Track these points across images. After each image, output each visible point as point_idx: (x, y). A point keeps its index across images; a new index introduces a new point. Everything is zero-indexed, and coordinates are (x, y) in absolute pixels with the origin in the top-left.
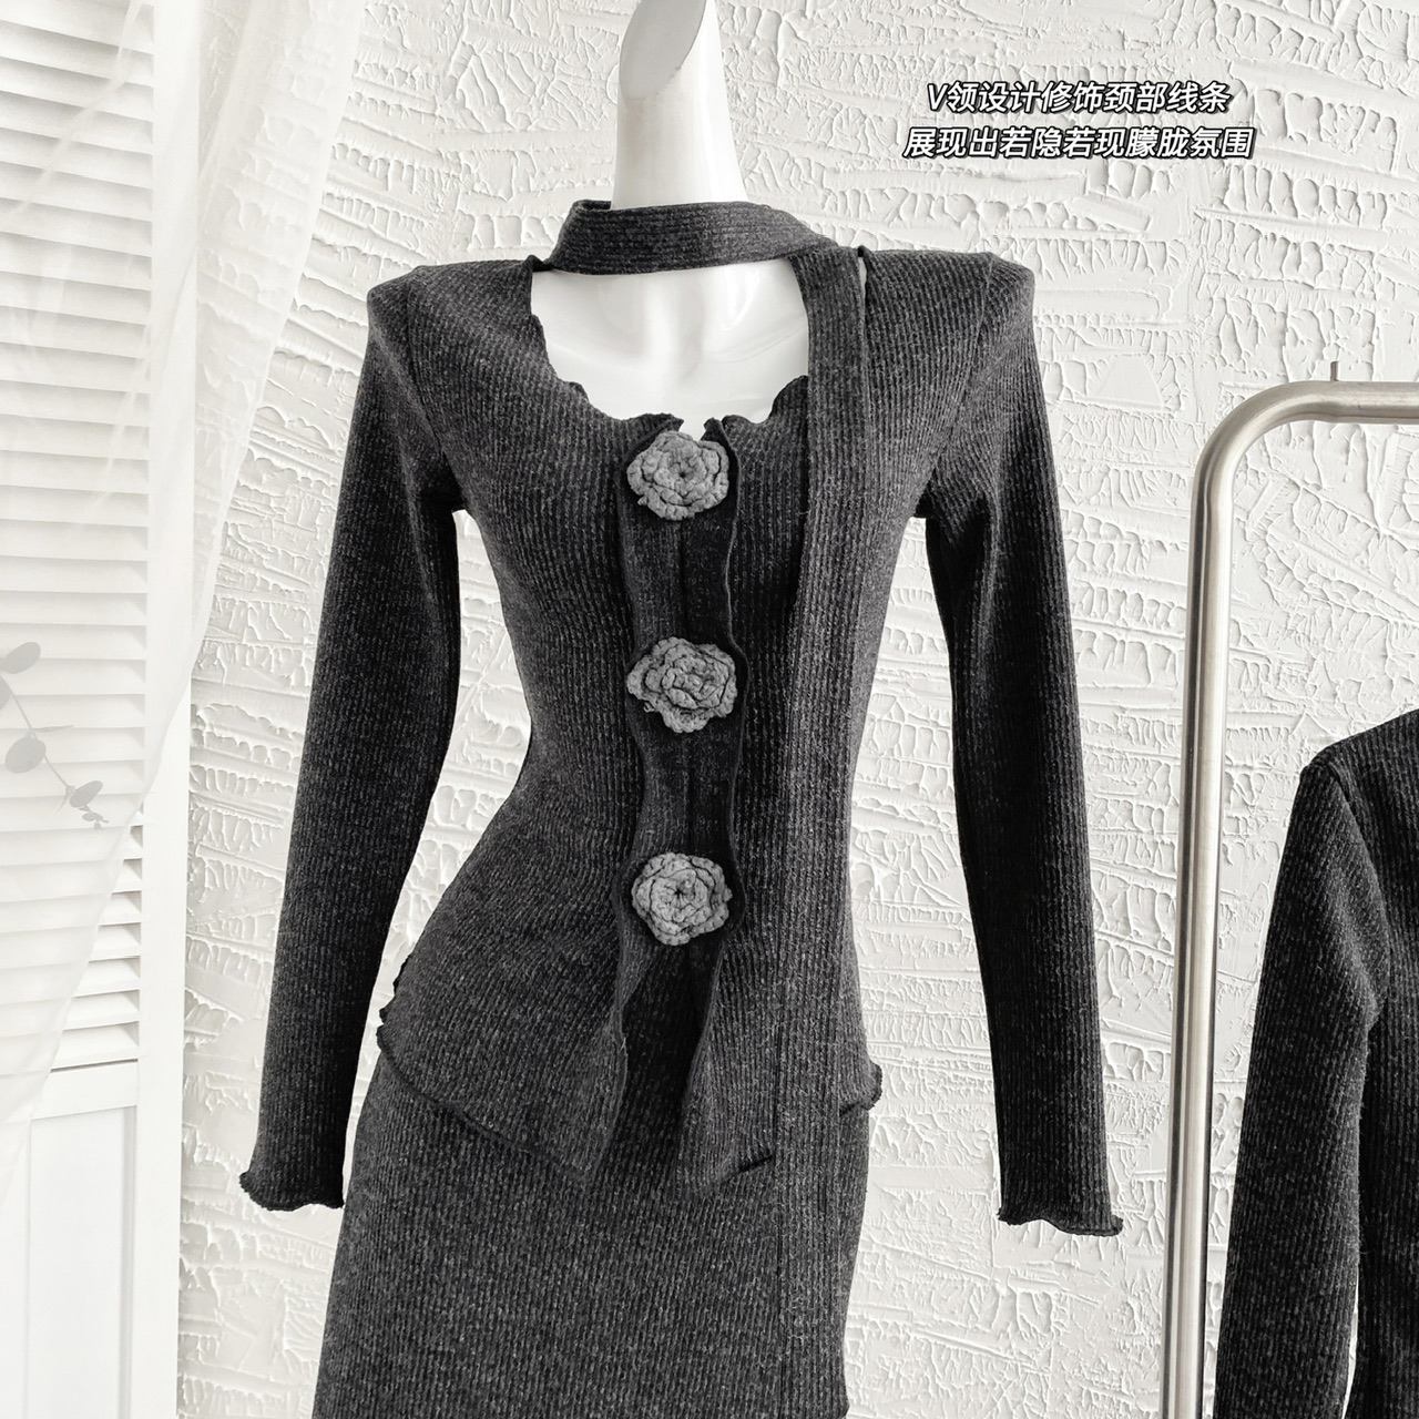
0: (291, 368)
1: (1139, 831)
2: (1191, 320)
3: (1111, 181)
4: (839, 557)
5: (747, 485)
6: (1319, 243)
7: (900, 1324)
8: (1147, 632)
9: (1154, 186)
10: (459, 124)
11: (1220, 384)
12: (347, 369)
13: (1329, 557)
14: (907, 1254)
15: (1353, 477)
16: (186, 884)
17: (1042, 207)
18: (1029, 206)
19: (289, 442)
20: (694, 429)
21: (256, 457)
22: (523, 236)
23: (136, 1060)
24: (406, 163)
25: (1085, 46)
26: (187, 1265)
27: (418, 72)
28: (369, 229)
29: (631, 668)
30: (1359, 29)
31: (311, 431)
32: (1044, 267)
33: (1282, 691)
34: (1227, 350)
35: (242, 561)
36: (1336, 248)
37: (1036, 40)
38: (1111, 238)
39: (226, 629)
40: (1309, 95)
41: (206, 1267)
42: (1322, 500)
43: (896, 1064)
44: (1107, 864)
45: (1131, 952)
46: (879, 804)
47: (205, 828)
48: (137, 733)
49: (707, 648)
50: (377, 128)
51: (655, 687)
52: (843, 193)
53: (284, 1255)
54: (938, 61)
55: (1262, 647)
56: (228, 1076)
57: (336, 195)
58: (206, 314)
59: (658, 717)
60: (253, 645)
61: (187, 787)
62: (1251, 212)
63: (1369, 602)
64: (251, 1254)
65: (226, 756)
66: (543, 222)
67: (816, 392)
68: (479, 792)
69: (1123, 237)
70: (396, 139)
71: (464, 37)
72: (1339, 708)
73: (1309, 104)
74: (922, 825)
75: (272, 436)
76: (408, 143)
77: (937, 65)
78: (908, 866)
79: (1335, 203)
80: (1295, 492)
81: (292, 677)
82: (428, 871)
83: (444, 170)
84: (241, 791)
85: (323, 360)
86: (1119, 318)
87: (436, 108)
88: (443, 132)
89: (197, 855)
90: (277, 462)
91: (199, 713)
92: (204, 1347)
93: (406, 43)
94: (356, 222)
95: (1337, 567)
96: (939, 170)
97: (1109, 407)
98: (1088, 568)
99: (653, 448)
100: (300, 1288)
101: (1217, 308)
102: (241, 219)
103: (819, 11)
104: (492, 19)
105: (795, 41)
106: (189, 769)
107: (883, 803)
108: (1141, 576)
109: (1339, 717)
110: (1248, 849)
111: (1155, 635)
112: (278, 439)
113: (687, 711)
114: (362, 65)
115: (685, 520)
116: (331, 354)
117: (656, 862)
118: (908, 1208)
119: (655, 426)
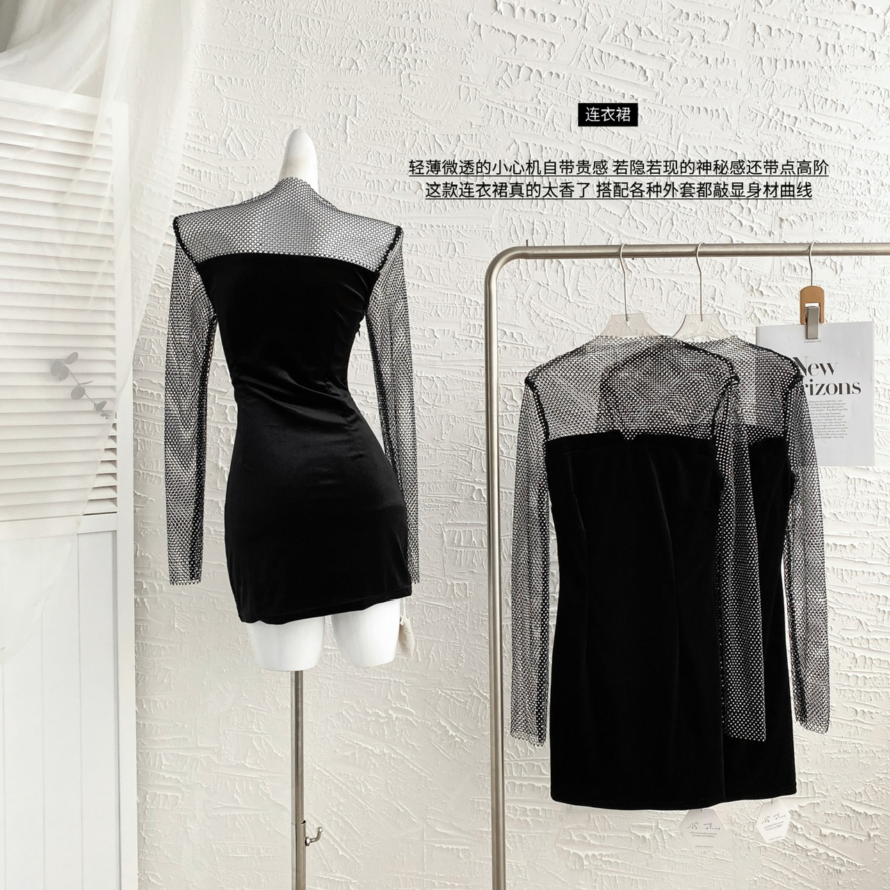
2: (500, 226)
10: (228, 157)
13: (553, 310)
15: (560, 281)
23: (116, 512)
24: (208, 171)
25: (458, 127)
26: (137, 598)
27: (211, 137)
30: (554, 120)
32: (447, 208)
34: (513, 236)
35: (149, 323)
39: (144, 350)
40: (538, 144)
41: (143, 598)
42: (549, 289)
50: (196, 159)
56: (149, 522)
57: (181, 184)
60: (154, 355)
63: (567, 325)
65: (144, 398)
70: (204, 162)
71: (228, 124)
73: (538, 148)
76: (208, 164)
77: (405, 134)
80: (539, 287)
83: (222, 174)
84: (152, 412)
86: (475, 226)
87: (218, 151)
88: (222, 160)
89: (136, 438)
90: (161, 285)
92: (144, 629)
93: (206, 126)
94: (189, 194)
97: (473, 258)
101: (509, 222)
103: (361, 115)
104: (239, 118)
105: (353, 125)
106: (133, 405)
112: (162, 276)
114: (189, 134)
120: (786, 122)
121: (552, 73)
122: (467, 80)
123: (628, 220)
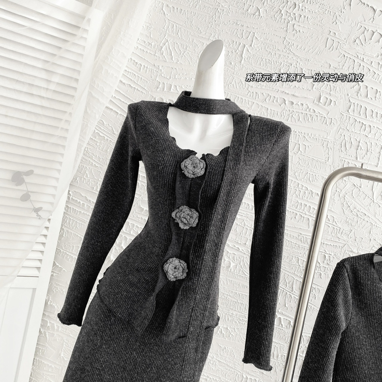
0: (108, 111)
1: (300, 266)
2: (335, 139)
3: (321, 101)
4: (228, 194)
5: (209, 172)
6: (371, 125)
7: (217, 380)
8: (310, 216)
9: (332, 104)
10: (161, 58)
11: (340, 156)
12: (122, 114)
13: (360, 205)
14: (222, 362)
16: (59, 234)
17: (302, 105)
18: (299, 104)
19: (105, 130)
20: (199, 156)
21: (96, 132)
22: (172, 90)
23: (38, 277)
24: (146, 66)
25: (320, 66)
26: (41, 330)
27: (153, 44)
28: (134, 81)
29: (174, 211)
31: (111, 127)
32: (300, 119)
33: (343, 237)
34: (343, 148)
35: (88, 157)
36: (375, 127)
37: (308, 62)
38: (318, 115)
39: (81, 173)
40: (375, 88)
41: (46, 331)
42: (361, 190)
43: (228, 313)
44: (290, 273)
45: (292, 296)
46: (235, 246)
47: (66, 221)
48: (54, 196)
49: (193, 210)
50: (140, 56)
51: (178, 216)
52: (253, 92)
53: (66, 332)
54: (283, 63)
55: (340, 225)
56: (60, 284)
57: (127, 71)
58: (90, 94)
59: (178, 224)
60: (87, 178)
61: (64, 210)
62: (355, 115)
63: (368, 218)
64: (58, 330)
65: (75, 204)
66: (177, 87)
67: (231, 151)
68: (135, 225)
69: (322, 115)
70: (144, 59)
71: (166, 37)
72: (356, 244)
73: (374, 90)
74: (245, 254)
75: (101, 127)
76: (147, 61)
77: (282, 65)
78: (240, 264)
79: (377, 116)
80: (354, 187)
81: (95, 188)
82: (119, 242)
84: (77, 214)
85: (117, 111)
86: (317, 135)
87: (156, 54)
88: (156, 59)
89: (63, 228)
90: (101, 134)
91: (70, 193)
92: (42, 351)
93: (151, 36)
94: (131, 78)
95: (362, 208)
96: (278, 91)
97: (311, 157)
98: (298, 197)
99: (188, 159)
100: (68, 341)
101: (342, 137)
102: (103, 73)
103: (255, 46)
104: (174, 34)
105: (248, 52)
106: (65, 206)
107: (236, 246)
108: (311, 201)
109: (356, 246)
110: (327, 275)
111: (312, 217)
112: (102, 128)
113: (185, 224)
114: (139, 40)
115: (193, 178)
116: (119, 109)
117: (171, 260)
118: (224, 350)
119: (190, 153)
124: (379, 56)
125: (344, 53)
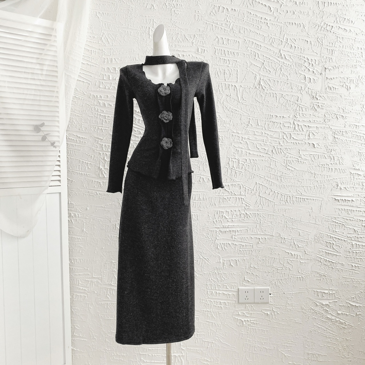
0: (79, 82)
3: (199, 51)
5: (173, 91)
6: (229, 60)
9: (205, 52)
10: (102, 44)
15: (235, 94)
17: (189, 55)
18: (187, 55)
19: (78, 93)
20: (166, 85)
22: (113, 61)
23: (61, 186)
24: (95, 51)
25: (195, 32)
26: (69, 220)
27: (96, 37)
28: (89, 61)
29: (159, 115)
30: (233, 28)
31: (82, 91)
33: (227, 125)
34: (217, 76)
36: (232, 60)
37: (187, 31)
38: (199, 59)
39: (70, 122)
41: (72, 219)
42: (231, 97)
49: (169, 112)
50: (90, 45)
51: (162, 117)
54: (173, 34)
55: (224, 119)
56: (73, 190)
57: (84, 55)
59: (163, 121)
60: (74, 124)
62: (219, 55)
63: (238, 112)
65: (71, 141)
70: (93, 47)
71: (102, 31)
73: (227, 39)
75: (76, 92)
76: (95, 48)
79: (231, 54)
81: (80, 129)
84: (74, 146)
85: (83, 81)
87: (99, 42)
88: (100, 46)
90: (77, 97)
93: (94, 32)
94: (87, 60)
95: (234, 107)
96: (174, 50)
99: (161, 87)
101: (215, 69)
104: (107, 29)
106: (66, 144)
113: (166, 120)
114: (87, 36)
115: (165, 96)
116: (84, 79)
117: (163, 139)
119: (161, 85)
120: (329, 28)
121: (232, 9)
122: (198, 13)
123: (263, 69)
124: (225, 20)
125: (206, 21)
